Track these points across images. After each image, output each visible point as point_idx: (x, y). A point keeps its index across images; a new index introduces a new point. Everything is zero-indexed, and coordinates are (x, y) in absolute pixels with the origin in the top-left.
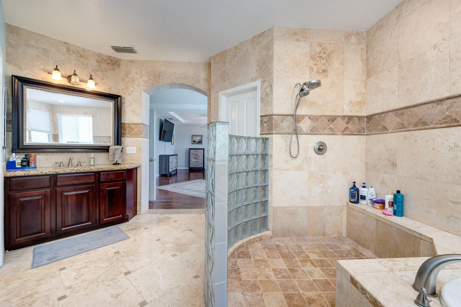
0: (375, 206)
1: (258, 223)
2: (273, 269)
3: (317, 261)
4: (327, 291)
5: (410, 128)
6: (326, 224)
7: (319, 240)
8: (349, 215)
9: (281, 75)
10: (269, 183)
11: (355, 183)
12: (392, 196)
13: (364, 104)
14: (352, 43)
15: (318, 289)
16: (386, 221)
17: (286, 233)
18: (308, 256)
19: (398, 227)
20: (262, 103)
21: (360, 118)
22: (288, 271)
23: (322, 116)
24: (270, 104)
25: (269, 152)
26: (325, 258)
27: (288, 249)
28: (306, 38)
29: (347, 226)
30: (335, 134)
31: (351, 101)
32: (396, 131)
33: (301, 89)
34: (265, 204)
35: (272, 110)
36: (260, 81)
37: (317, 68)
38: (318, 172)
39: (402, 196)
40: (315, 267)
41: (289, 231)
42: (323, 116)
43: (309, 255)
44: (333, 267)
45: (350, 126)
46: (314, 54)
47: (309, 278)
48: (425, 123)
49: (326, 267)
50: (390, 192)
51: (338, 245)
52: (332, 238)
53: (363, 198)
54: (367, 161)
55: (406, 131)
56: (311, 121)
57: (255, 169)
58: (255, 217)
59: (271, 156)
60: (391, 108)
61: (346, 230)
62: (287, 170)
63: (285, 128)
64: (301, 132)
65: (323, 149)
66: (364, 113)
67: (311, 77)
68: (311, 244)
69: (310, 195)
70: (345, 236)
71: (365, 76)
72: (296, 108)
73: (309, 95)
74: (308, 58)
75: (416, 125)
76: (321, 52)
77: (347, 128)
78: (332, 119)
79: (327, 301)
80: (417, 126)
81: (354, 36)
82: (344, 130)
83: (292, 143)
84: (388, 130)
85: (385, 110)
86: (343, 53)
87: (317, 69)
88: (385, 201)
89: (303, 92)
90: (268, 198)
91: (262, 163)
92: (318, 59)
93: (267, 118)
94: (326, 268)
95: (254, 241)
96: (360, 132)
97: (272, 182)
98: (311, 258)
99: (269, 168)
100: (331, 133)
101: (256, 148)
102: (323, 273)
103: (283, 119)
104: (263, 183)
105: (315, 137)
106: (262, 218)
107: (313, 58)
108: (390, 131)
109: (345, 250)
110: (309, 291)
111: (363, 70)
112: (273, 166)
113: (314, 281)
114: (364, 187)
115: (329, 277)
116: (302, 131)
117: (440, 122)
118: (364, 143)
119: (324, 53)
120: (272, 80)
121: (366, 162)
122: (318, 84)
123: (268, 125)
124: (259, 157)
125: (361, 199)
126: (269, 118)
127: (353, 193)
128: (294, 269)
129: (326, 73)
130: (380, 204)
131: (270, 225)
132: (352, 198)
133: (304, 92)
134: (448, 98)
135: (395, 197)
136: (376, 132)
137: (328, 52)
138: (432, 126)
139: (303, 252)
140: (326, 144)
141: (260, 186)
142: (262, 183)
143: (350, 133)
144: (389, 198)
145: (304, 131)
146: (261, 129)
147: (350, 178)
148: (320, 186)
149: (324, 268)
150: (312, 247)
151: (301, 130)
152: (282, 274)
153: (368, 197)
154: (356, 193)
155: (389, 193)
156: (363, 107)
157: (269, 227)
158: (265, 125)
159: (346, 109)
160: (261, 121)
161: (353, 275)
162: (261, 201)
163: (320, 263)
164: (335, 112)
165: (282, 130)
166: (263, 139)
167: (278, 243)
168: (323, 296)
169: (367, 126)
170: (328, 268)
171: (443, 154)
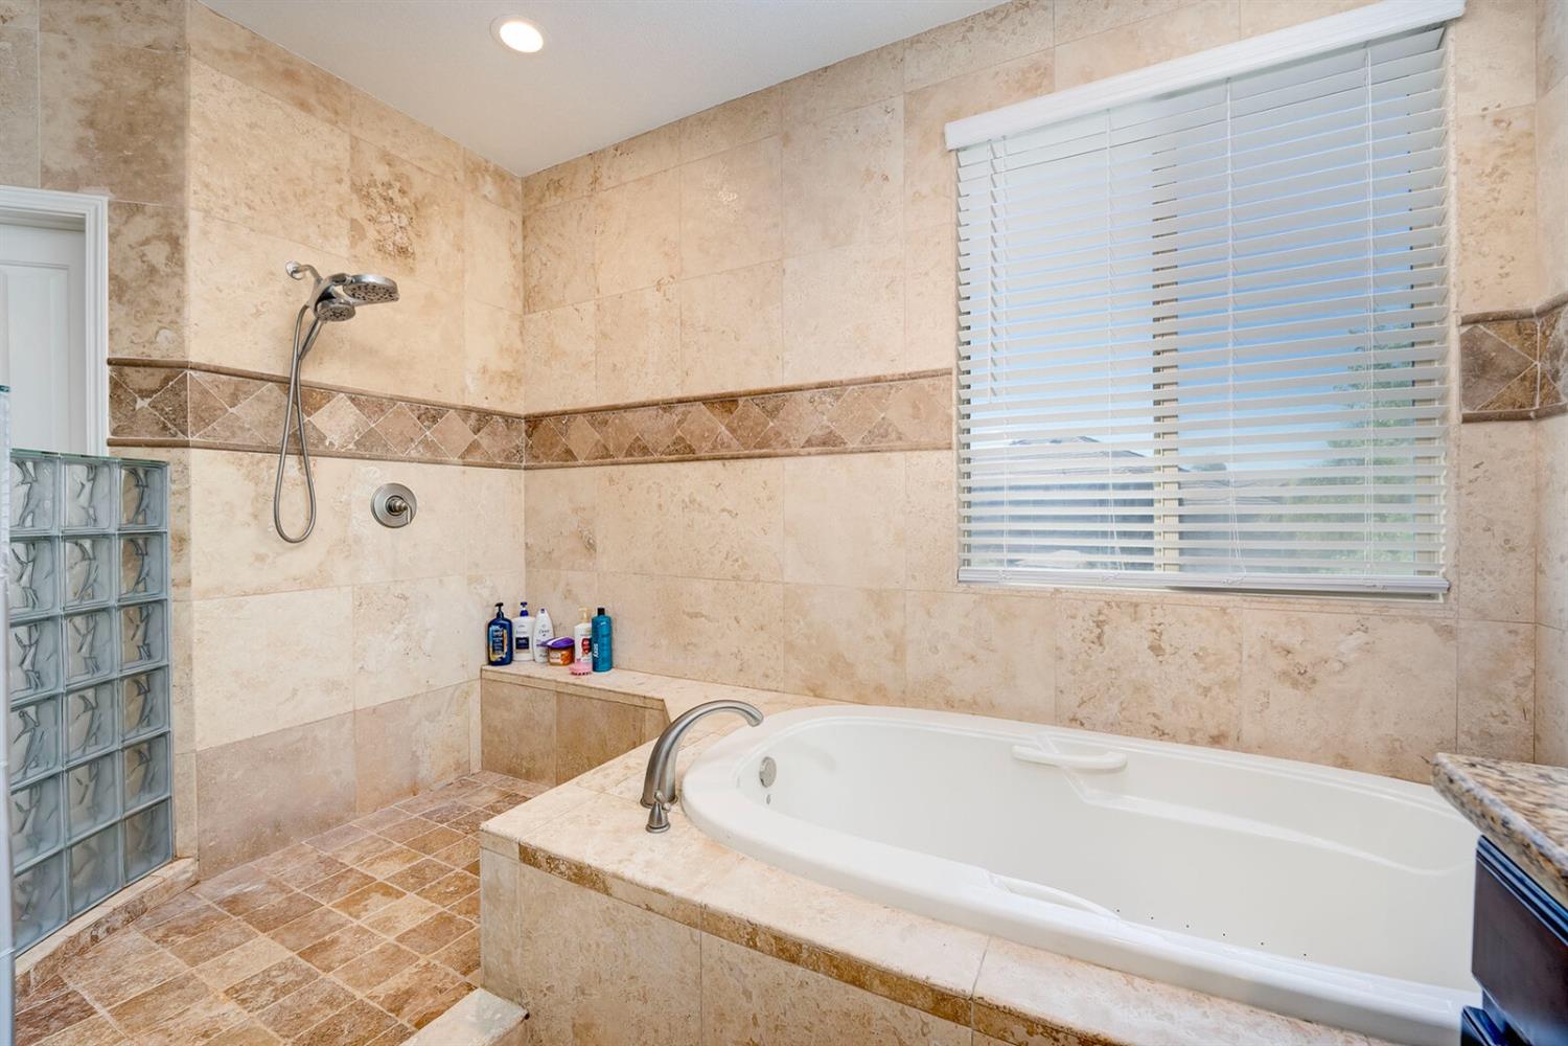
0: (552, 661)
1: (116, 848)
2: (226, 992)
3: (401, 878)
4: (447, 942)
5: (620, 459)
6: (418, 754)
7: (399, 814)
8: (489, 701)
9: (226, 209)
10: (175, 657)
11: (500, 605)
12: (590, 625)
13: (519, 381)
14: (485, 197)
15: (417, 953)
16: (579, 691)
17: (264, 838)
18: (366, 877)
19: (604, 696)
20: (120, 301)
21: (508, 419)
22: (300, 959)
23: (398, 400)
24: (168, 319)
25: (172, 523)
26: (428, 857)
27: (283, 890)
28: (336, 113)
29: (482, 737)
30: (441, 463)
31: (484, 367)
32: (593, 462)
33: (323, 293)
34: (149, 754)
35: (181, 343)
36: (106, 199)
37: (379, 232)
38: (389, 588)
39: (609, 621)
40: (397, 898)
41: (277, 827)
42: (402, 399)
43: (370, 874)
44: (452, 870)
45: (484, 439)
46: (367, 182)
47: (385, 939)
48: (645, 450)
49: (434, 880)
50: (585, 615)
51: (461, 802)
52: (441, 789)
53: (523, 644)
54: (531, 541)
55: (613, 464)
56: (358, 412)
57: (88, 605)
58: (95, 825)
59: (182, 541)
60: (581, 404)
61: (480, 749)
62: (259, 592)
63: (247, 426)
64: (321, 448)
65: (405, 508)
66: (521, 408)
67: (355, 257)
68: (372, 837)
69: (362, 668)
70: (476, 770)
71: (520, 304)
72: (300, 358)
73: (349, 321)
74: (345, 188)
75: (629, 453)
76: (390, 186)
77: (474, 447)
78: (432, 413)
79: (451, 970)
80: (632, 455)
81: (490, 176)
82: (468, 451)
83: (284, 484)
84: (575, 459)
85: (569, 407)
86: (461, 213)
87: (379, 237)
88: (573, 641)
89: (332, 306)
90: (167, 720)
91: (125, 576)
92: (380, 203)
93: (152, 375)
94: (433, 883)
95: (95, 939)
96: (508, 462)
97: (191, 648)
98: (380, 879)
99: (172, 593)
100: (428, 456)
101: (90, 506)
102: (427, 901)
103: (237, 389)
104: (140, 662)
105: (375, 469)
106: (137, 818)
107: (362, 192)
108: (580, 462)
109: (481, 809)
110: (388, 977)
111: (516, 285)
112: (190, 581)
113: (401, 939)
114: (524, 614)
115: (446, 903)
116: (323, 444)
117: (667, 450)
118: (520, 492)
119: (401, 191)
120: (182, 218)
121: (527, 544)
122: (388, 293)
123: (160, 406)
124: (110, 549)
125: (517, 648)
126: (163, 376)
127: (497, 636)
128: (324, 943)
129: (411, 260)
130: (564, 652)
131: (185, 832)
132: (494, 650)
133: (335, 305)
134: (680, 401)
135: (595, 624)
136: (550, 462)
137: (413, 195)
138: (656, 456)
139: (348, 874)
140: (414, 492)
141: (122, 679)
142: (133, 661)
143: (483, 461)
144: (581, 631)
145: (331, 443)
146: (113, 417)
147: (486, 593)
148: (396, 632)
149: (427, 886)
150: (377, 845)
151: (322, 438)
152: (273, 984)
153: (536, 639)
154: (505, 635)
155: (582, 618)
156: (516, 388)
157: (179, 844)
158: (142, 403)
159: (472, 388)
160: (116, 385)
161: (526, 839)
162: (126, 743)
163: (413, 876)
164: (439, 391)
165: (234, 434)
166: (132, 467)
167: (229, 892)
168: (437, 962)
169: (526, 446)
170: (441, 879)
171: (675, 517)
